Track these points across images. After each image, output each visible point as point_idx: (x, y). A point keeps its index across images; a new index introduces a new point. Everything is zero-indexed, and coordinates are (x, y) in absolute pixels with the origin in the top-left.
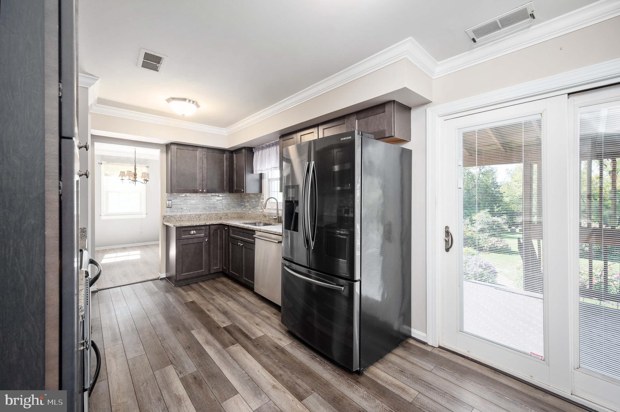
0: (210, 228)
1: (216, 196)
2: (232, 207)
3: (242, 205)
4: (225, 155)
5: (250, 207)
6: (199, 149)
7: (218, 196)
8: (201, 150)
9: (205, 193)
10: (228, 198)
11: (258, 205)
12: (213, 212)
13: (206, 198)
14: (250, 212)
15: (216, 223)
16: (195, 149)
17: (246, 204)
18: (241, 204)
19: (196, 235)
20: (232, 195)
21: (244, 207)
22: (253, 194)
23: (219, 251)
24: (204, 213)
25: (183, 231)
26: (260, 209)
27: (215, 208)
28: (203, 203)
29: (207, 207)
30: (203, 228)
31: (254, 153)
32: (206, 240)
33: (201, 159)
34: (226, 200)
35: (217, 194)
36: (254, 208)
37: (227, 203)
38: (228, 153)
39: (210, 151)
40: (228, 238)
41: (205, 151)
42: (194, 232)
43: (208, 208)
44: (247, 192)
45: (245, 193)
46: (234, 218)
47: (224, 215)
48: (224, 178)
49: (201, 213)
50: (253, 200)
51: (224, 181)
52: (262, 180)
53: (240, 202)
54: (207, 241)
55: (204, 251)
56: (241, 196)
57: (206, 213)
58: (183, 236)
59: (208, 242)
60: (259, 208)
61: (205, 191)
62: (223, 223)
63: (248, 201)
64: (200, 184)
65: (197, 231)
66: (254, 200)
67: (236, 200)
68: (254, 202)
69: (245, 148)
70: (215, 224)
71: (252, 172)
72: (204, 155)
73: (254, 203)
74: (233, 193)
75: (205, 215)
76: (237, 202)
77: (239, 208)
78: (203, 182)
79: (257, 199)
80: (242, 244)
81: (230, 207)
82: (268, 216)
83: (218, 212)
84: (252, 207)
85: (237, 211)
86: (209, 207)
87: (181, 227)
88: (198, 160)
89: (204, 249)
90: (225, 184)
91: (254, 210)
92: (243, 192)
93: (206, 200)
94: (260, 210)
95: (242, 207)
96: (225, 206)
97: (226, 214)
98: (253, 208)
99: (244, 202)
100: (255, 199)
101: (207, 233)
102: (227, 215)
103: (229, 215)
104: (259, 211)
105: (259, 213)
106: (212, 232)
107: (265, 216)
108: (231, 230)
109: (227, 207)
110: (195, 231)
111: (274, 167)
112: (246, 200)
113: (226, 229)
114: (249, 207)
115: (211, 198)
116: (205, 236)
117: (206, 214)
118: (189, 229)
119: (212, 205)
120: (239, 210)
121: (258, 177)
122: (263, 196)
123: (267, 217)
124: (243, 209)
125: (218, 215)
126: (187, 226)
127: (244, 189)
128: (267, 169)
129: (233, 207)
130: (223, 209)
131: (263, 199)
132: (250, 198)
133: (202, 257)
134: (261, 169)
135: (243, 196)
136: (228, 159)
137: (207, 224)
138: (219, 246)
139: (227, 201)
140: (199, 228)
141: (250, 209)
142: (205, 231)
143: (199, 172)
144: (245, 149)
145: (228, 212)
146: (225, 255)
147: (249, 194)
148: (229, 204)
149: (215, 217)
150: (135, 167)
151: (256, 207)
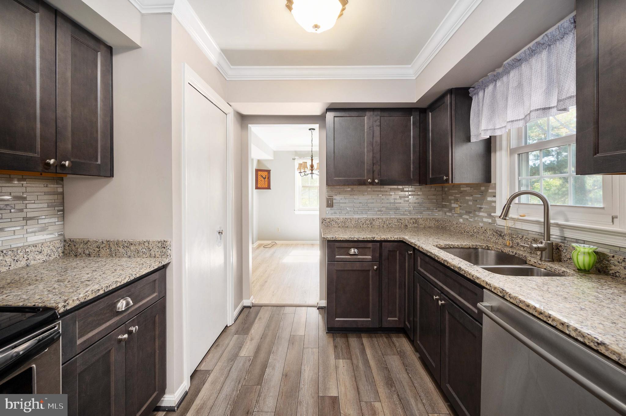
0: (381, 246)
1: (398, 189)
2: (426, 209)
3: (444, 206)
4: (412, 117)
5: (462, 212)
6: (368, 114)
7: (402, 190)
8: (372, 113)
9: (377, 184)
10: (419, 193)
11: (481, 208)
12: (394, 217)
13: (382, 193)
14: (461, 220)
15: (393, 239)
16: (360, 113)
17: (453, 205)
18: (443, 203)
19: (359, 257)
20: (425, 188)
21: (448, 210)
22: (468, 185)
23: (398, 290)
24: (379, 217)
25: (336, 247)
26: (486, 217)
27: (397, 209)
28: (378, 201)
29: (383, 207)
30: (370, 245)
31: (471, 99)
32: (375, 267)
33: (371, 128)
34: (414, 197)
35: (400, 187)
36: (470, 212)
37: (416, 201)
38: (418, 113)
39: (386, 114)
40: (414, 273)
41: (376, 116)
42: (355, 252)
43: (385, 209)
44: (457, 181)
45: (450, 182)
46: (430, 227)
47: (412, 221)
48: (411, 158)
49: (375, 217)
50: (467, 198)
51: (410, 163)
52: (492, 155)
53: (441, 201)
54: (377, 268)
55: (371, 286)
56: (442, 190)
57: (382, 217)
58: (337, 257)
59: (378, 271)
60: (481, 214)
61: (376, 181)
62: (404, 241)
63: (456, 200)
64: (368, 171)
65: (360, 250)
66: (471, 198)
67: (434, 197)
68: (470, 200)
69: (451, 91)
70: (391, 239)
71: (468, 139)
72: (375, 121)
73: (470, 203)
74: (426, 184)
75: (380, 221)
76: (434, 201)
77: (439, 211)
78: (375, 166)
79: (479, 196)
80: (443, 302)
81: (423, 209)
82: (511, 235)
83: (401, 217)
84: (465, 212)
85: (436, 217)
86: (387, 208)
87: (334, 240)
88: (366, 131)
89: (371, 282)
90: (412, 169)
91: (471, 217)
92: (447, 180)
93: (382, 197)
94: (485, 220)
95: (445, 209)
96: (414, 207)
97: (414, 221)
98: (468, 213)
99: (449, 201)
100: (472, 195)
101: (377, 255)
102: (416, 221)
103: (421, 221)
104: (482, 222)
105: (481, 225)
106: (385, 253)
107: (500, 234)
108: (419, 258)
109: (418, 209)
110: (356, 250)
111: (537, 110)
112: (453, 197)
113: (411, 253)
114: (458, 211)
115: (391, 193)
116: (373, 260)
117: (382, 219)
118: (346, 245)
119: (391, 205)
120: (438, 215)
121: (480, 149)
122: (495, 188)
123: (507, 238)
124: (447, 214)
125: (401, 221)
126: (343, 240)
127: (447, 175)
128: (512, 121)
129: (428, 209)
130: (410, 212)
131: (495, 196)
132: (461, 192)
133: (368, 295)
134: (491, 127)
135: (446, 189)
136: (418, 124)
137: (375, 239)
138: (398, 280)
139: (417, 199)
140: (361, 245)
141: (460, 215)
142: (374, 251)
143: (367, 150)
144: (451, 94)
145: (419, 217)
146: (408, 300)
147: (459, 186)
148: (420, 204)
149: (396, 224)
150: (312, 158)
151: (475, 211)
